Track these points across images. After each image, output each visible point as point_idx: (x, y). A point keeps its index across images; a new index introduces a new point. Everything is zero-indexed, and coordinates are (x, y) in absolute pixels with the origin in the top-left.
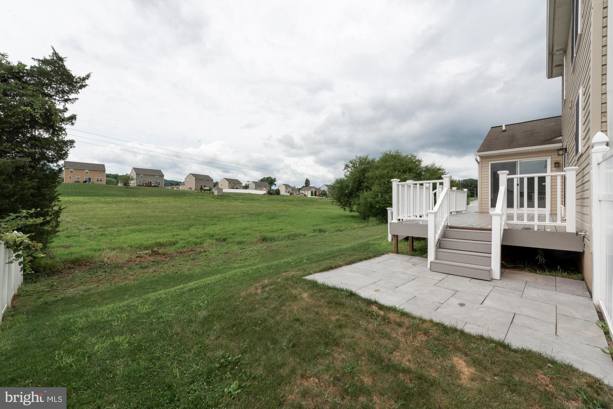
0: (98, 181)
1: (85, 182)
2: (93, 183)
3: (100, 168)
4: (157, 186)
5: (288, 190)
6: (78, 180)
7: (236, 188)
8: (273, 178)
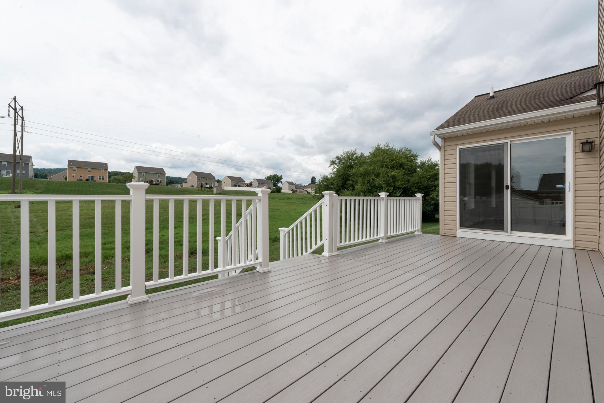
0: (100, 179)
1: (87, 180)
2: (95, 181)
3: (103, 166)
4: (158, 184)
5: (291, 188)
6: (81, 178)
7: (239, 186)
8: (279, 176)
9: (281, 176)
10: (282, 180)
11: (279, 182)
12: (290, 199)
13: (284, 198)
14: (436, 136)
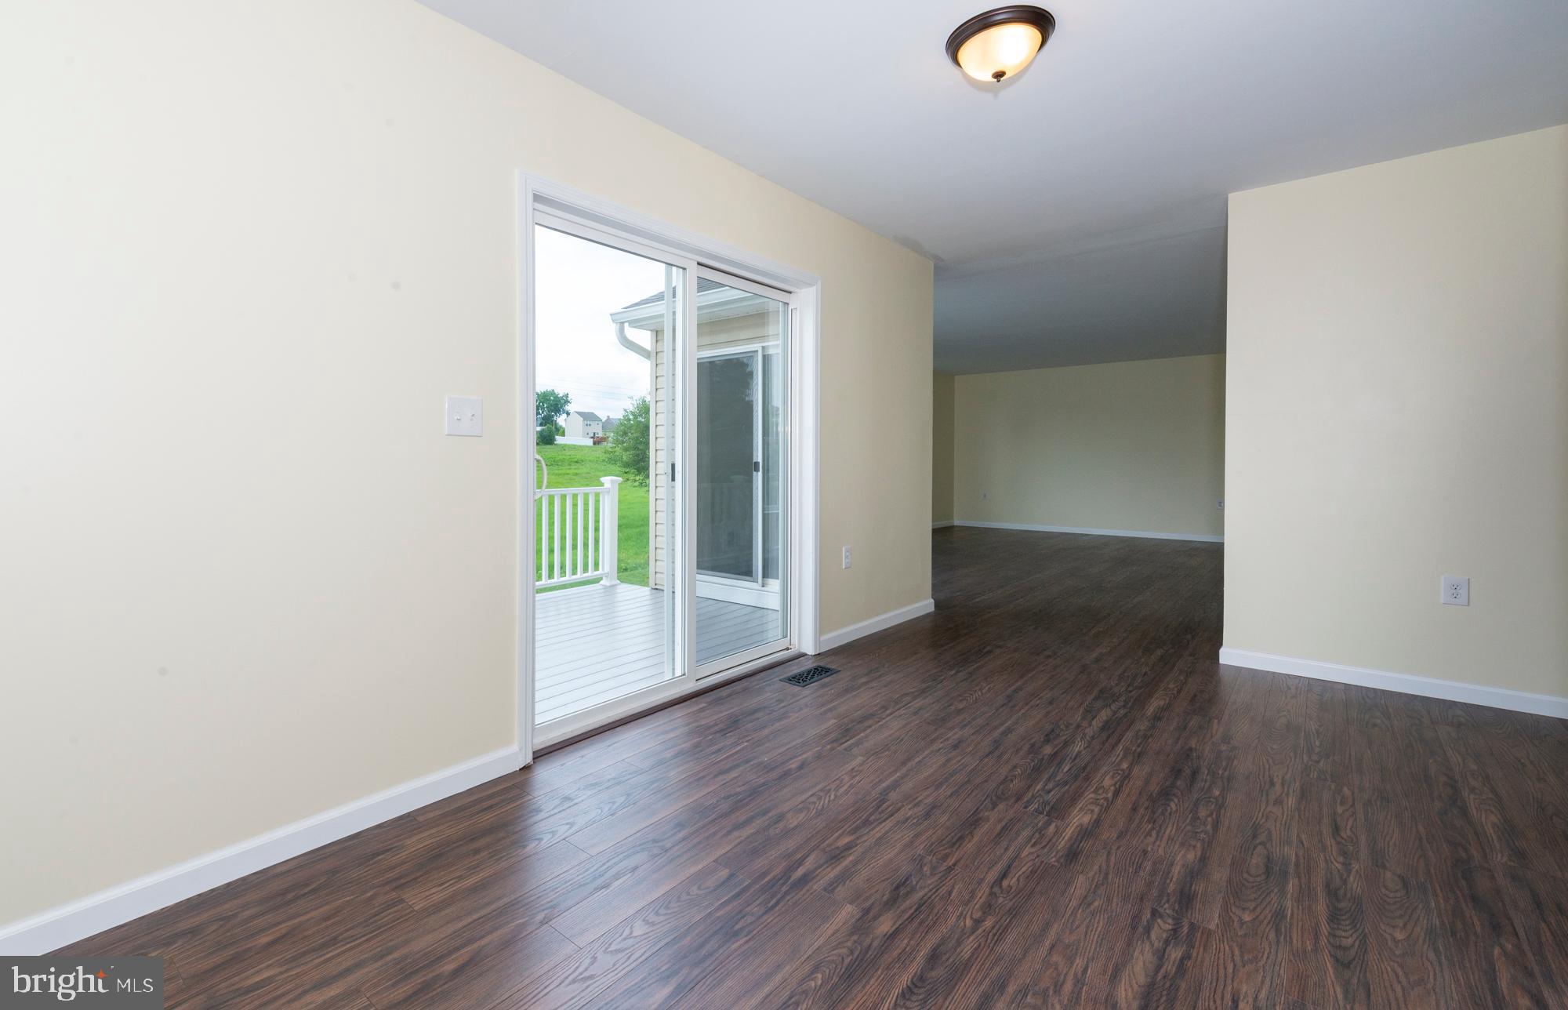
5: (591, 430)
8: (561, 395)
9: (567, 395)
10: (568, 408)
11: (559, 411)
12: (577, 462)
13: (560, 460)
14: (626, 325)
